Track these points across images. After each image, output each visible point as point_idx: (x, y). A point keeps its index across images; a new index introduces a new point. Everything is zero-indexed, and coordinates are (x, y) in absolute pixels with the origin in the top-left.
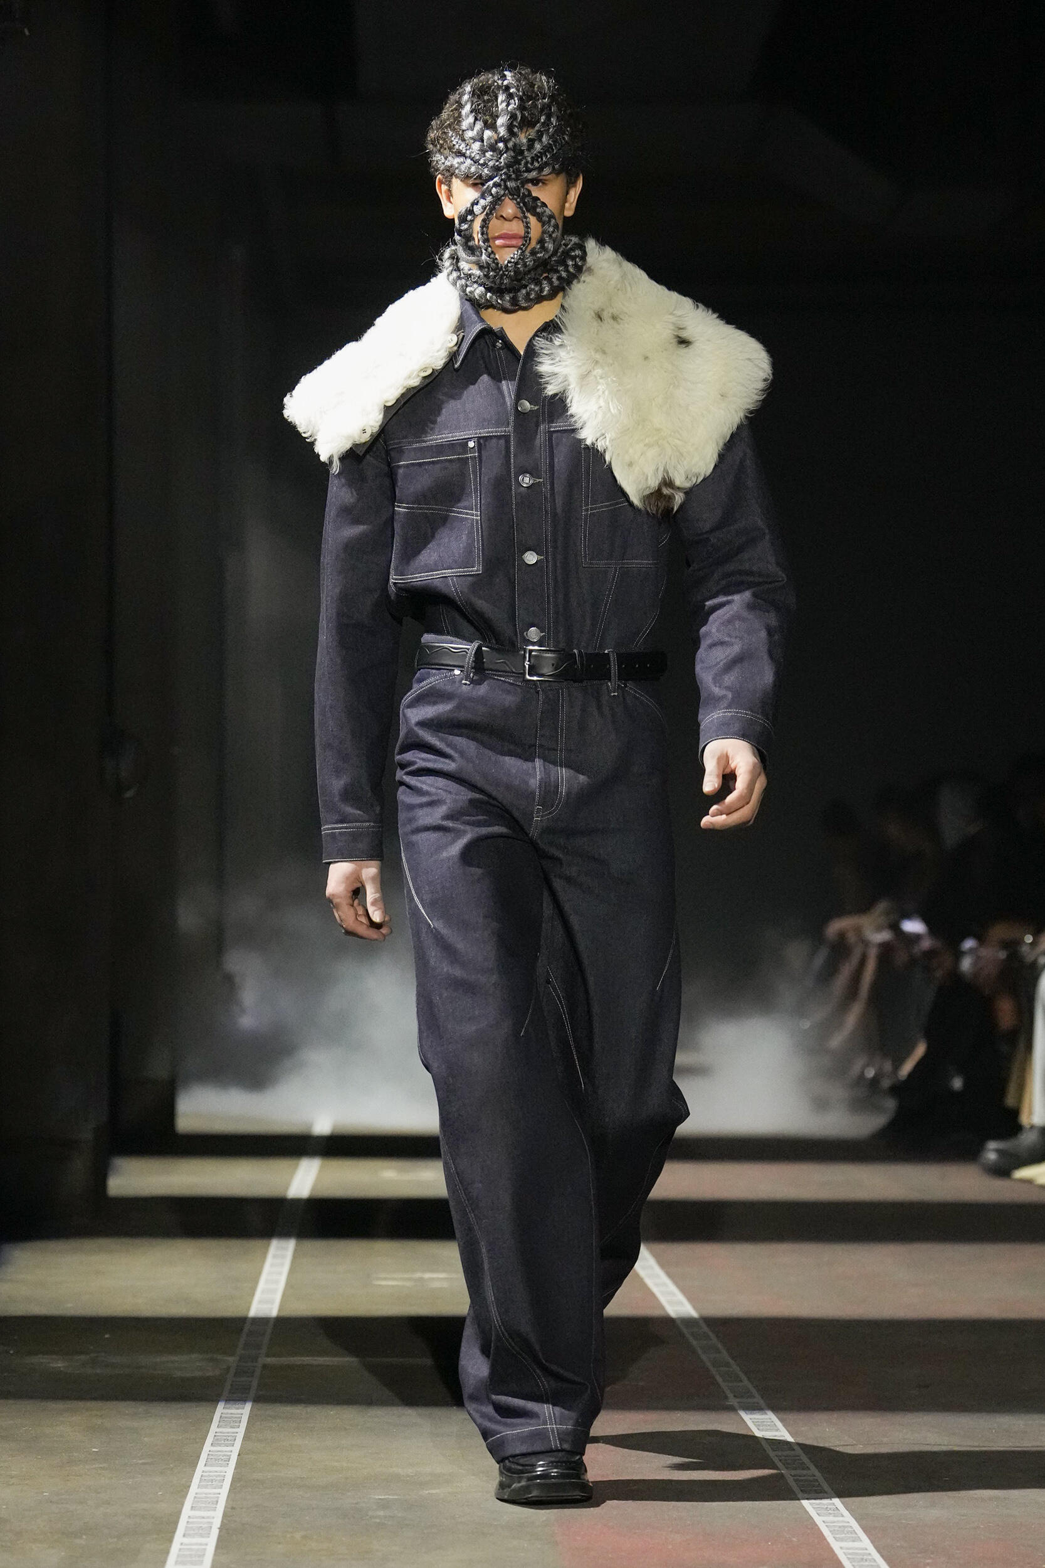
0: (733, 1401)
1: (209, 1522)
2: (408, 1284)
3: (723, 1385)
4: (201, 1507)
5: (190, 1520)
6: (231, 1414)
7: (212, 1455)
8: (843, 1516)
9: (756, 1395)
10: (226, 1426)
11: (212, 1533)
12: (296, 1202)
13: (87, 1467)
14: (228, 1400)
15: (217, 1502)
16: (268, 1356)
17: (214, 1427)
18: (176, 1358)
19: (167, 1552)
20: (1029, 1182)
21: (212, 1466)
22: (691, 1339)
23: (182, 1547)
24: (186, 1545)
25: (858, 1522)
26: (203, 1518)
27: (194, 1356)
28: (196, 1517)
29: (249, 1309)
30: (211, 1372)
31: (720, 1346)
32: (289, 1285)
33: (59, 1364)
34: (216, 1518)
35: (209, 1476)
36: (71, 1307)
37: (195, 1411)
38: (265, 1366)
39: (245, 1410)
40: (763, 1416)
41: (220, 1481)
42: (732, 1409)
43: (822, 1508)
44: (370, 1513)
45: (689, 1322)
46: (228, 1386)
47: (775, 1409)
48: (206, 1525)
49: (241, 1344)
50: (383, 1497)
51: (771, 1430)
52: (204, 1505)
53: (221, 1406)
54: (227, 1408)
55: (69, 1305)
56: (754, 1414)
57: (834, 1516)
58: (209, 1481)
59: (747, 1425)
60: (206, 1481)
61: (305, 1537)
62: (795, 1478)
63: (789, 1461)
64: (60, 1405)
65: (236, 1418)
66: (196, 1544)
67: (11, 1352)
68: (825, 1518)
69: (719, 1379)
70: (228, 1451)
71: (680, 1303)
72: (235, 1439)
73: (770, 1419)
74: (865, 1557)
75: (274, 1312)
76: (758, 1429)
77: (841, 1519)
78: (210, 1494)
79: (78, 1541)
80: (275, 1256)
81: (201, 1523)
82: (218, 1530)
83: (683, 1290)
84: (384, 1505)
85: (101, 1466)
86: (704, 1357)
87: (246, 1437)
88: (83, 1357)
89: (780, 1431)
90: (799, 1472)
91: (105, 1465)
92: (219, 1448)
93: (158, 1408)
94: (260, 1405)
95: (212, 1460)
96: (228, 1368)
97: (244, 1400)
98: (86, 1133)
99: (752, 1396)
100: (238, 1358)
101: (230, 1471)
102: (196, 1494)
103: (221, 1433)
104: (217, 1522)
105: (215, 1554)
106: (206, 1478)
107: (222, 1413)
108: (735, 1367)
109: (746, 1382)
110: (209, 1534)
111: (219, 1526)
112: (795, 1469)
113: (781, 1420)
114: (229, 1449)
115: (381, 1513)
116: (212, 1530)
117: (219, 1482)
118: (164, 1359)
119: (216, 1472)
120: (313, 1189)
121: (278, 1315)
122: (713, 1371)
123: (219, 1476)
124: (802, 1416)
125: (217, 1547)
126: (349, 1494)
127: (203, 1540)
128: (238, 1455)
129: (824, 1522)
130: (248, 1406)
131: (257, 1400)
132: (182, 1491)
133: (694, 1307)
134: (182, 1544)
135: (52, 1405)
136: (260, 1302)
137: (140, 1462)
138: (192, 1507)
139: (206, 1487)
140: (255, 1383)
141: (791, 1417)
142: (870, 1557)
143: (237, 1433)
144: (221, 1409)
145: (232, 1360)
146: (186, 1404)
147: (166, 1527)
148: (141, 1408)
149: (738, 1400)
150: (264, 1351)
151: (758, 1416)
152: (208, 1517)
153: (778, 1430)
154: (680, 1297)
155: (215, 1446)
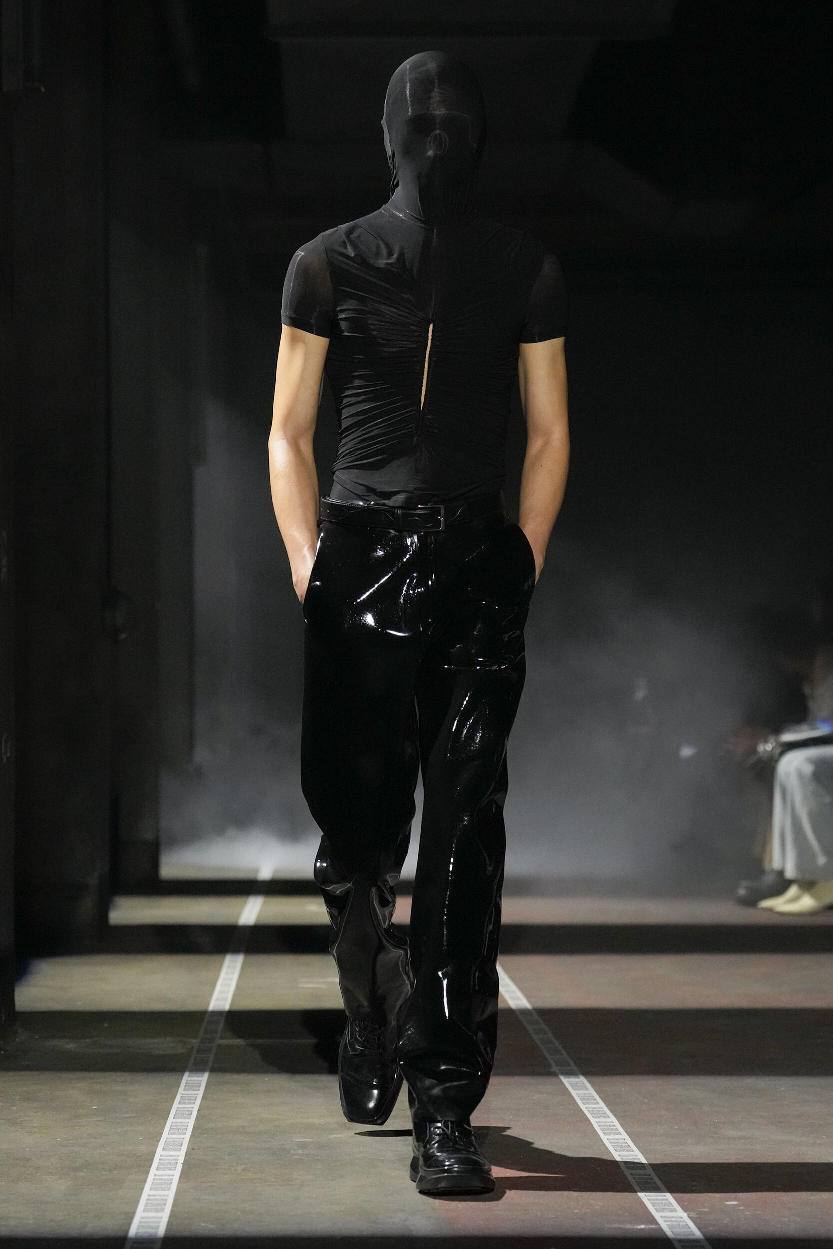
0: (555, 1069)
1: (175, 1159)
2: (323, 986)
3: (549, 1057)
4: (169, 1149)
5: (162, 1158)
6: (193, 1081)
7: (179, 1111)
8: (633, 1151)
9: (572, 1063)
10: (188, 1090)
11: (177, 1167)
12: (245, 928)
13: (88, 1120)
14: (191, 1071)
15: (182, 1144)
16: (221, 1038)
17: (181, 1090)
18: (155, 1041)
19: (145, 1181)
20: (770, 910)
21: (179, 1118)
22: (526, 1024)
23: (155, 1177)
24: (159, 1176)
25: (643, 1155)
26: (172, 1156)
27: (169, 1039)
28: (167, 1156)
29: (208, 1005)
30: (180, 1050)
31: (546, 1028)
32: (238, 987)
33: (70, 1046)
34: (181, 1156)
35: (176, 1126)
36: (80, 1005)
37: (168, 1078)
38: (219, 1046)
39: (204, 1078)
40: (576, 1080)
41: (184, 1129)
42: (554, 1074)
43: (618, 1146)
44: (292, 1152)
45: (524, 1012)
46: (192, 1061)
47: (586, 1073)
48: (173, 1161)
49: (202, 1030)
50: (301, 1140)
51: (582, 1089)
52: (172, 1147)
53: (186, 1075)
54: (192, 1076)
55: (79, 1003)
56: (569, 1078)
57: (627, 1151)
58: (176, 1129)
59: (565, 1086)
60: (174, 1130)
61: (244, 1170)
62: (599, 1124)
63: (594, 1112)
64: (71, 1075)
65: (198, 1083)
66: (166, 1175)
67: (37, 1037)
68: (619, 1153)
69: (546, 1053)
70: (191, 1108)
71: (518, 998)
72: (196, 1099)
73: (582, 1081)
74: (648, 1181)
75: (226, 1006)
76: (573, 1089)
77: (632, 1153)
78: (177, 1138)
79: (81, 1174)
80: (228, 967)
81: (169, 1160)
82: (182, 1165)
83: (522, 990)
84: (303, 1146)
85: (99, 1119)
86: (535, 1037)
87: (204, 1098)
88: (88, 1040)
89: (589, 1090)
90: (602, 1120)
91: (102, 1119)
92: (184, 1106)
93: (141, 1077)
94: (214, 1074)
95: (179, 1115)
96: (193, 1047)
97: (203, 1071)
98: (93, 880)
99: (569, 1065)
100: (199, 1041)
101: (191, 1122)
102: (167, 1139)
103: (185, 1094)
104: (181, 1160)
105: (179, 1182)
106: (175, 1127)
107: (187, 1080)
108: (558, 1045)
109: (565, 1055)
110: (175, 1168)
111: (182, 1162)
112: (599, 1117)
113: (589, 1082)
114: (192, 1106)
115: (300, 1152)
116: (177, 1165)
117: (182, 1130)
118: (148, 1041)
119: (182, 1122)
120: (257, 920)
121: (229, 1009)
122: (542, 1047)
123: (183, 1125)
124: (606, 1079)
125: (181, 1177)
126: (277, 1138)
127: (171, 1172)
128: (199, 1110)
129: (619, 1155)
130: (206, 1075)
131: (213, 1070)
132: (156, 1136)
133: (529, 1001)
134: (155, 1175)
135: (65, 1075)
136: (218, 999)
137: (127, 1116)
138: (163, 1148)
139: (174, 1134)
140: (211, 1057)
141: (598, 1079)
142: (652, 1181)
143: (197, 1094)
144: (186, 1077)
145: (195, 1042)
146: (162, 1074)
147: (144, 1163)
148: (128, 1076)
149: (559, 1068)
150: (218, 1035)
151: (573, 1080)
152: (175, 1156)
153: (587, 1089)
154: (519, 994)
155: (181, 1104)
